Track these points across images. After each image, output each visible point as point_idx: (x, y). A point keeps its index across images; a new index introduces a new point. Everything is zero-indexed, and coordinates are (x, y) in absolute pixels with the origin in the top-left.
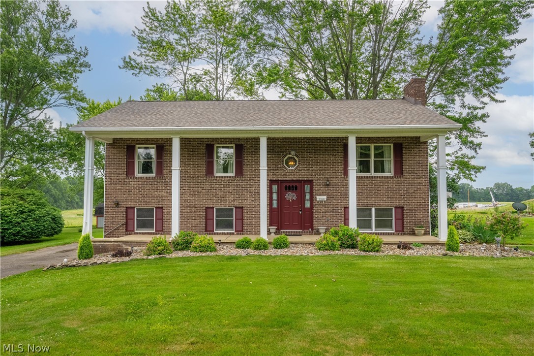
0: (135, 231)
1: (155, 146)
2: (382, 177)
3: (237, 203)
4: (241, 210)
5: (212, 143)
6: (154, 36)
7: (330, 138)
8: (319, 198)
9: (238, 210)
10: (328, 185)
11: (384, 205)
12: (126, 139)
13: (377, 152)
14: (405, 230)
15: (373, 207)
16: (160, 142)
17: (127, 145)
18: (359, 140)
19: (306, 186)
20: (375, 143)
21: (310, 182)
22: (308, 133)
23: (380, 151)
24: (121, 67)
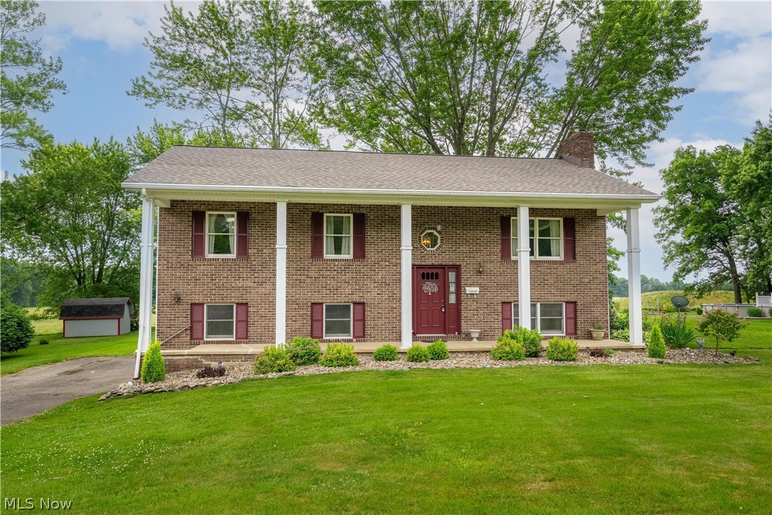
0: (205, 339)
1: (235, 213)
2: (550, 262)
3: (356, 298)
4: (361, 307)
5: (321, 211)
6: (176, 48)
7: (483, 208)
8: (469, 290)
9: (357, 306)
10: (480, 272)
11: (552, 299)
12: (192, 201)
13: (542, 228)
14: (579, 332)
15: (538, 302)
16: (244, 208)
17: (193, 211)
18: (533, 212)
19: (450, 273)
20: (540, 216)
21: (457, 268)
22: (467, 200)
23: (546, 227)
24: (130, 93)
